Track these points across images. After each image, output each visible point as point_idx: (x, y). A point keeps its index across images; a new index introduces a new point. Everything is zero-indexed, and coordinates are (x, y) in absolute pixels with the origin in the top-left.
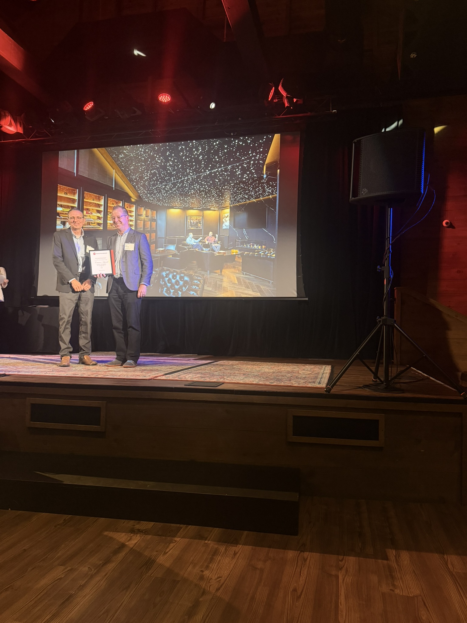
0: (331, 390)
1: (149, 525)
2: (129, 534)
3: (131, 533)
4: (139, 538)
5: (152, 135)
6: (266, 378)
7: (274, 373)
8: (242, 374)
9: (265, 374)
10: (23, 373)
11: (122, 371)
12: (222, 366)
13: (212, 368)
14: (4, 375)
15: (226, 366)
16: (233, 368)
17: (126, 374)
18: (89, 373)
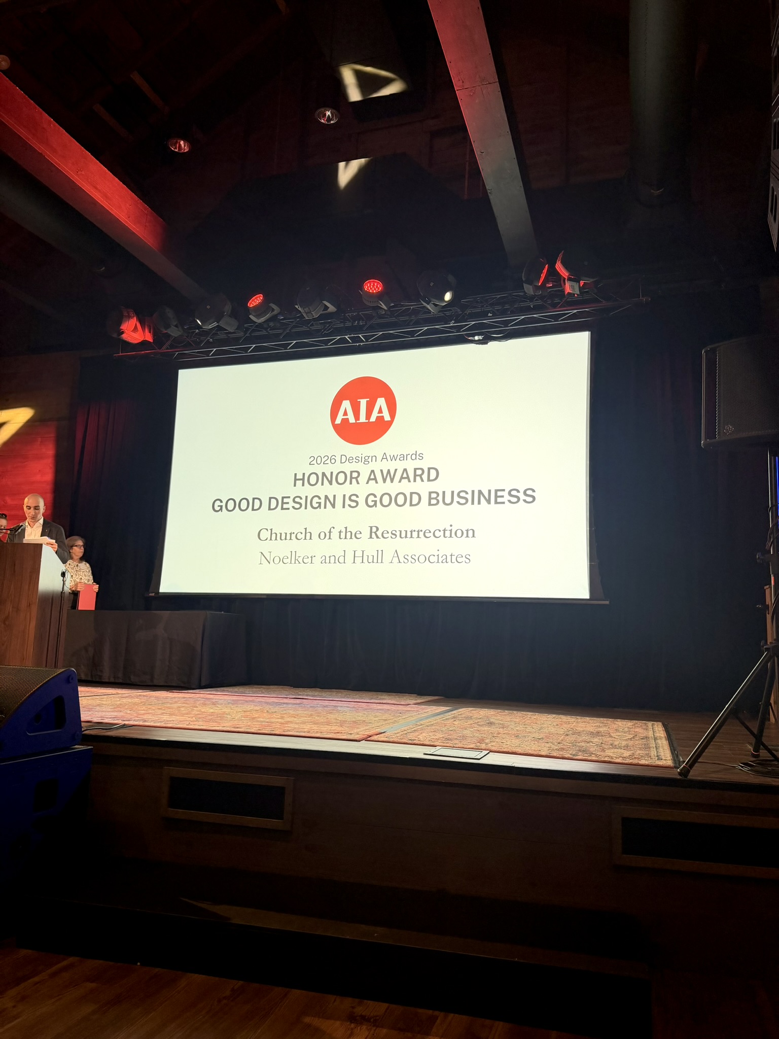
0: (688, 772)
2: (348, 1023)
3: (351, 1022)
4: (367, 1033)
5: (350, 343)
6: (559, 745)
7: (567, 735)
8: (513, 736)
9: (554, 737)
10: (152, 724)
11: (308, 722)
12: (471, 718)
13: (455, 720)
14: (124, 726)
15: (477, 718)
16: (491, 724)
17: (317, 728)
18: (257, 726)
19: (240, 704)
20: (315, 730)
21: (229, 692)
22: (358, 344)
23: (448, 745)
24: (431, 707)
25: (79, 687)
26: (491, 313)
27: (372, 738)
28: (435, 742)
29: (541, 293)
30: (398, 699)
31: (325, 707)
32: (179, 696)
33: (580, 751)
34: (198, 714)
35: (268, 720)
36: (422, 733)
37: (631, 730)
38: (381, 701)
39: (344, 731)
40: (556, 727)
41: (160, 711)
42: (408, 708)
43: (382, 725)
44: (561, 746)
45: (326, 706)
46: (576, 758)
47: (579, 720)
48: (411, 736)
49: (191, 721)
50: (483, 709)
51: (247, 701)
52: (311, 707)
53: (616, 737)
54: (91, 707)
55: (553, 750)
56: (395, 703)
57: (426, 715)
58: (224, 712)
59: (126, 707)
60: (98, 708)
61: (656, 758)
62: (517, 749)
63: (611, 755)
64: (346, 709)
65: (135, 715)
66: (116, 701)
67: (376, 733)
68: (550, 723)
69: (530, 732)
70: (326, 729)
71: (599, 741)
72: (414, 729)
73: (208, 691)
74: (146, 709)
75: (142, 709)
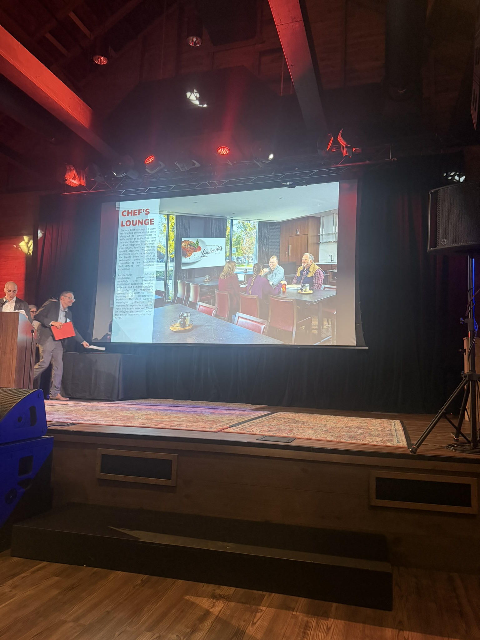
0: (416, 450)
1: (231, 590)
2: (212, 599)
3: (213, 599)
4: (223, 605)
5: (209, 186)
7: (342, 428)
8: (310, 429)
9: (334, 429)
10: (90, 422)
11: (185, 421)
12: (284, 418)
13: (274, 420)
14: (73, 424)
15: (287, 418)
16: (297, 421)
17: (191, 425)
18: (154, 423)
19: (143, 410)
21: (136, 403)
22: (214, 188)
23: (270, 434)
24: (260, 411)
25: (44, 400)
26: (297, 168)
27: (224, 430)
28: (262, 433)
29: (329, 155)
30: (240, 407)
31: (195, 412)
32: (105, 405)
33: (350, 438)
34: (118, 416)
35: (161, 420)
36: (254, 427)
37: (381, 425)
38: (229, 408)
39: (207, 427)
40: (336, 423)
41: (94, 415)
42: (245, 412)
43: (230, 422)
44: (339, 434)
45: (197, 411)
46: (348, 441)
47: (350, 419)
48: (248, 429)
49: (114, 421)
50: (291, 413)
51: (147, 409)
52: (186, 412)
53: (372, 429)
54: (52, 412)
55: (334, 437)
56: (238, 409)
57: (256, 416)
58: (134, 415)
59: (73, 412)
60: (56, 413)
61: (397, 442)
62: (312, 436)
63: (369, 440)
64: (208, 413)
65: (79, 417)
66: (67, 409)
67: (226, 427)
68: (332, 421)
69: (320, 427)
70: (196, 425)
71: (361, 432)
72: (250, 425)
73: (123, 402)
74: (85, 413)
75: (83, 413)
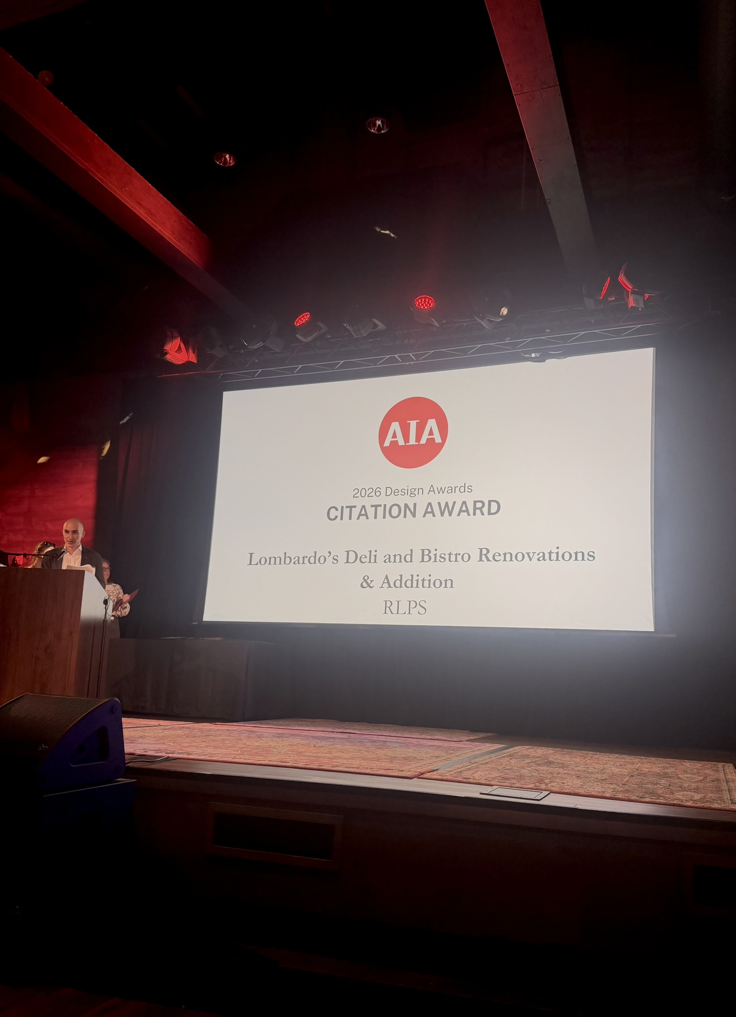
5: (400, 362)
6: (624, 786)
7: (632, 776)
8: (574, 777)
9: (618, 778)
10: (196, 757)
11: (356, 758)
12: (528, 756)
13: (511, 759)
14: (168, 759)
15: (534, 757)
16: (551, 762)
17: (367, 764)
18: (305, 761)
19: (285, 737)
20: (365, 766)
21: (274, 725)
22: (408, 363)
23: (505, 784)
24: (486, 744)
25: (122, 718)
26: (549, 329)
27: (425, 776)
28: (491, 781)
29: (602, 307)
30: (450, 735)
31: (373, 742)
32: (223, 728)
33: (646, 793)
34: (243, 748)
35: (315, 755)
36: (476, 771)
37: (701, 771)
38: (432, 737)
39: (394, 768)
40: (620, 767)
41: (204, 744)
42: (460, 745)
43: (434, 762)
44: (626, 787)
45: (375, 741)
46: (643, 800)
47: (644, 761)
48: (466, 774)
49: (236, 755)
50: (540, 748)
51: (292, 735)
52: (359, 742)
53: (685, 779)
54: (133, 739)
55: (618, 791)
56: (447, 739)
57: (480, 752)
58: (270, 746)
59: (169, 739)
60: (140, 740)
61: (730, 802)
62: (579, 789)
63: (680, 797)
64: (396, 745)
65: (178, 747)
66: (159, 733)
67: (428, 770)
68: (612, 763)
69: (592, 773)
70: (375, 765)
71: (666, 783)
72: (469, 767)
73: (252, 724)
74: (189, 741)
75: (186, 741)
